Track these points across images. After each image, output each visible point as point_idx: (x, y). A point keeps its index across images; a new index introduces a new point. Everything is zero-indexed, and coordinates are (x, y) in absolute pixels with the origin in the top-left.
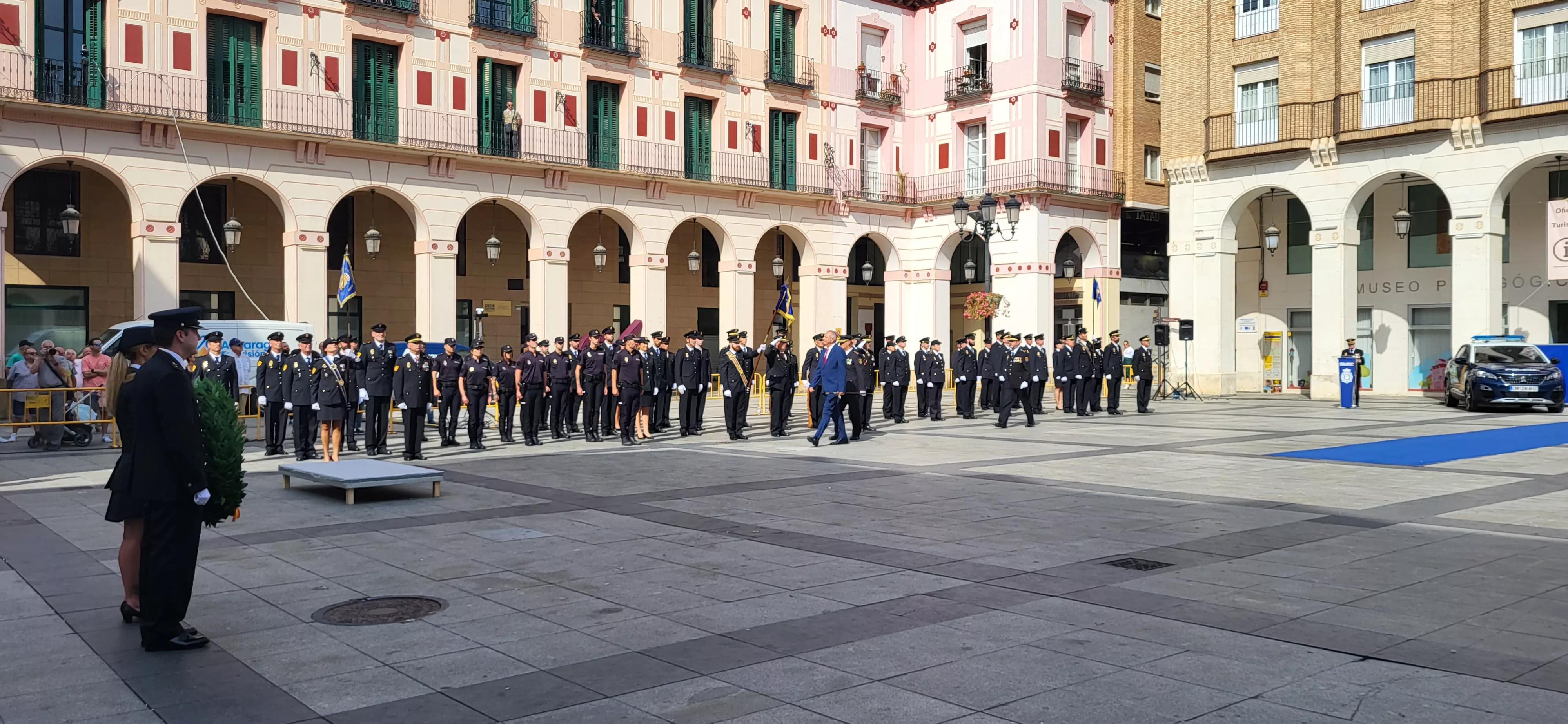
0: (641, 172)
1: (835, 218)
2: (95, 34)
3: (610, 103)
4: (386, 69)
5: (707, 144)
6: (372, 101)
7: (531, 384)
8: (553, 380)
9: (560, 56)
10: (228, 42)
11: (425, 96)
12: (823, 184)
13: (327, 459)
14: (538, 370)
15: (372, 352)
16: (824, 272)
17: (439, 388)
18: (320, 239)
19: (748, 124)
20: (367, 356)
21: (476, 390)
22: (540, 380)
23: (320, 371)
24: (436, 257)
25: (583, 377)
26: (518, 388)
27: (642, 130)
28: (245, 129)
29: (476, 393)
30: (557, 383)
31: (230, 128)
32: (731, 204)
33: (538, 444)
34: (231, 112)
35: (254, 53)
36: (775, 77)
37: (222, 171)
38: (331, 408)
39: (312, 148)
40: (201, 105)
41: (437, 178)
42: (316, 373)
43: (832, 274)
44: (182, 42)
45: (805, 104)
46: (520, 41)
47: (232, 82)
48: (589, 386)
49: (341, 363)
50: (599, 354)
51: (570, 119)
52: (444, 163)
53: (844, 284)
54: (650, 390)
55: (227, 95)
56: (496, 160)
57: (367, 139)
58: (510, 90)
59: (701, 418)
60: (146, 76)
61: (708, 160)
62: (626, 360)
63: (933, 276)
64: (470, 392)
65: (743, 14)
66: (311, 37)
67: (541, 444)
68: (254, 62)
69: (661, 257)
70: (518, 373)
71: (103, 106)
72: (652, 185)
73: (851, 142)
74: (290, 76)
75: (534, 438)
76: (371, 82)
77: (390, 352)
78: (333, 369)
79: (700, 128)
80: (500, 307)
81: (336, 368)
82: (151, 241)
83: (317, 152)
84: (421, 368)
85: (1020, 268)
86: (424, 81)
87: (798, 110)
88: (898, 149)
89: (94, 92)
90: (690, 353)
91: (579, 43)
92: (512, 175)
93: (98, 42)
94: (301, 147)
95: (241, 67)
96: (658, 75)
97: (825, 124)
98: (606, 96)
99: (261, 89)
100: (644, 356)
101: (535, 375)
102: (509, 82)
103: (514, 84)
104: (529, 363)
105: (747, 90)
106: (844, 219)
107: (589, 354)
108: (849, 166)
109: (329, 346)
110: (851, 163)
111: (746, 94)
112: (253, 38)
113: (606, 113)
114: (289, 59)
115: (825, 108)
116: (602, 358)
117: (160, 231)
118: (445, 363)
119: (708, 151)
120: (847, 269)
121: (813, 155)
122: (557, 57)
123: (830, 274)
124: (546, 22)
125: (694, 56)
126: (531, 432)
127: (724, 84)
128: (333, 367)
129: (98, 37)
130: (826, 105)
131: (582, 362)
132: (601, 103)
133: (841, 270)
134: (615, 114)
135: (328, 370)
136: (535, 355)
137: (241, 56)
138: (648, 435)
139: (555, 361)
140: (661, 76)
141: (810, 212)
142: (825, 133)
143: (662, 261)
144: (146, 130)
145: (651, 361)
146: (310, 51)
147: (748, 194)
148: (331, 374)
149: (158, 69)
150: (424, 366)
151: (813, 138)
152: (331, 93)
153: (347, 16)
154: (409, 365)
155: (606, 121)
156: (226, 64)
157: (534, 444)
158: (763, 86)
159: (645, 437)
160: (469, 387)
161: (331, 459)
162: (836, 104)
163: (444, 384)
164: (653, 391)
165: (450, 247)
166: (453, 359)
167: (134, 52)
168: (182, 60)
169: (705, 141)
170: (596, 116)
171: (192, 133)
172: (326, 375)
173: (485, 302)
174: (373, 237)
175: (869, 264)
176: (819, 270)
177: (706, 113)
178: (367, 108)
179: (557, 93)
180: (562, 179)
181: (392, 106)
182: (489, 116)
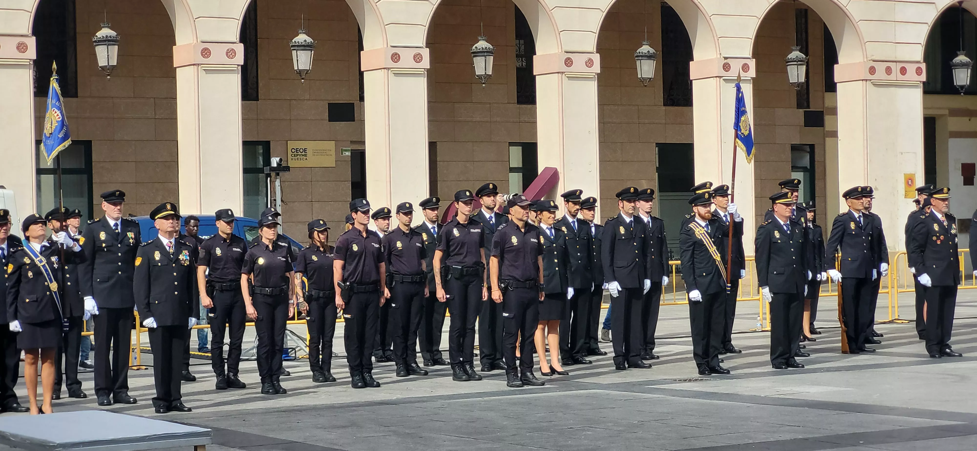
7: (360, 283)
8: (397, 277)
13: (34, 410)
14: (370, 261)
15: (103, 236)
16: (880, 74)
17: (210, 293)
18: (22, 47)
20: (94, 242)
21: (270, 296)
22: (374, 277)
23: (20, 268)
24: (208, 71)
25: (445, 270)
26: (338, 290)
29: (269, 300)
30: (402, 283)
33: (372, 386)
38: (38, 329)
42: (13, 273)
43: (896, 75)
48: (456, 285)
49: (52, 254)
50: (472, 230)
53: (918, 93)
54: (559, 290)
59: (653, 338)
62: (514, 240)
64: (260, 299)
67: (378, 385)
69: (586, 57)
70: (338, 264)
75: (366, 375)
77: (130, 235)
78: (40, 265)
80: (317, 152)
81: (45, 262)
84: (177, 260)
90: (627, 226)
100: (548, 232)
101: (367, 268)
104: (355, 248)
107: (456, 232)
109: (32, 227)
116: (477, 238)
118: (218, 252)
120: (923, 66)
123: (893, 77)
126: (361, 365)
128: (41, 261)
131: (443, 246)
133: (911, 69)
135: (33, 266)
136: (364, 235)
138: (558, 367)
139: (399, 244)
143: (590, 63)
145: (561, 241)
148: (38, 273)
150: (181, 257)
154: (157, 256)
157: (366, 385)
159: (553, 371)
160: (258, 290)
161: (41, 411)
163: (217, 286)
164: (566, 293)
165: (231, 54)
166: (230, 245)
172: (30, 274)
173: (292, 145)
174: (107, 41)
175: (966, 55)
176: (872, 70)
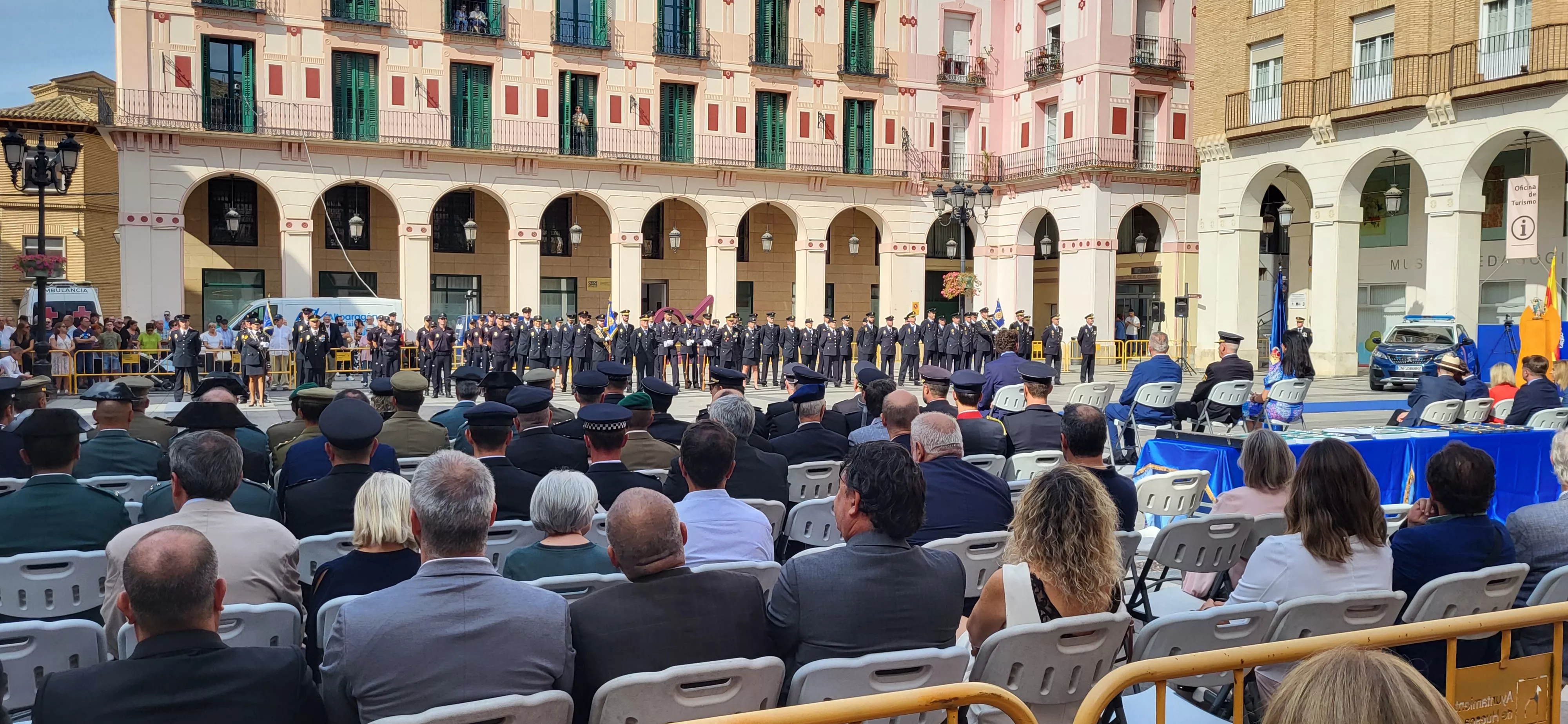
0: (709, 163)
1: (913, 198)
2: (248, 74)
3: (685, 103)
4: (481, 87)
5: (781, 134)
6: (469, 114)
9: (634, 64)
10: (351, 73)
11: (512, 107)
12: (900, 167)
16: (900, 250)
18: (423, 230)
19: (820, 114)
24: (522, 243)
27: (713, 125)
28: (365, 144)
31: (352, 143)
32: (803, 189)
34: (353, 130)
35: (372, 80)
36: (853, 69)
37: (346, 178)
39: (416, 156)
40: (328, 126)
41: (523, 176)
43: (909, 250)
44: (312, 76)
45: (882, 92)
46: (597, 53)
47: (354, 105)
51: (645, 119)
52: (528, 162)
53: (922, 259)
55: (350, 117)
57: (464, 146)
58: (591, 97)
60: (283, 105)
61: (782, 149)
63: (1014, 252)
65: (816, 12)
66: (416, 64)
68: (372, 88)
69: (730, 239)
71: (255, 131)
72: (721, 174)
73: (932, 125)
74: (398, 98)
76: (468, 97)
79: (774, 120)
80: (601, 284)
82: (291, 235)
83: (420, 159)
85: (1081, 244)
86: (512, 94)
87: (874, 98)
88: (984, 129)
89: (248, 121)
91: (652, 51)
92: (588, 172)
93: (250, 80)
94: (407, 155)
95: (361, 92)
96: (729, 75)
97: (902, 109)
98: (681, 96)
99: (377, 110)
102: (591, 90)
103: (595, 93)
105: (819, 83)
106: (923, 199)
108: (928, 148)
110: (931, 145)
111: (818, 86)
112: (371, 69)
113: (680, 112)
114: (398, 84)
115: (903, 94)
117: (297, 227)
119: (782, 140)
120: (926, 246)
121: (890, 139)
122: (631, 65)
123: (907, 251)
124: (622, 36)
125: (768, 54)
127: (796, 79)
129: (250, 76)
130: (904, 91)
132: (675, 103)
133: (919, 247)
134: (690, 112)
137: (361, 84)
140: (732, 75)
141: (886, 193)
142: (902, 118)
143: (732, 242)
144: (285, 147)
146: (414, 75)
147: (819, 180)
149: (294, 99)
151: (890, 124)
152: (433, 110)
153: (445, 44)
155: (681, 119)
156: (350, 90)
158: (837, 77)
162: (915, 90)
165: (535, 235)
167: (276, 87)
168: (313, 90)
169: (779, 132)
170: (671, 115)
171: (318, 148)
173: (589, 279)
174: (471, 227)
175: (954, 240)
176: (895, 248)
177: (781, 108)
178: (465, 120)
179: (632, 97)
180: (635, 172)
181: (486, 118)
182: (569, 121)
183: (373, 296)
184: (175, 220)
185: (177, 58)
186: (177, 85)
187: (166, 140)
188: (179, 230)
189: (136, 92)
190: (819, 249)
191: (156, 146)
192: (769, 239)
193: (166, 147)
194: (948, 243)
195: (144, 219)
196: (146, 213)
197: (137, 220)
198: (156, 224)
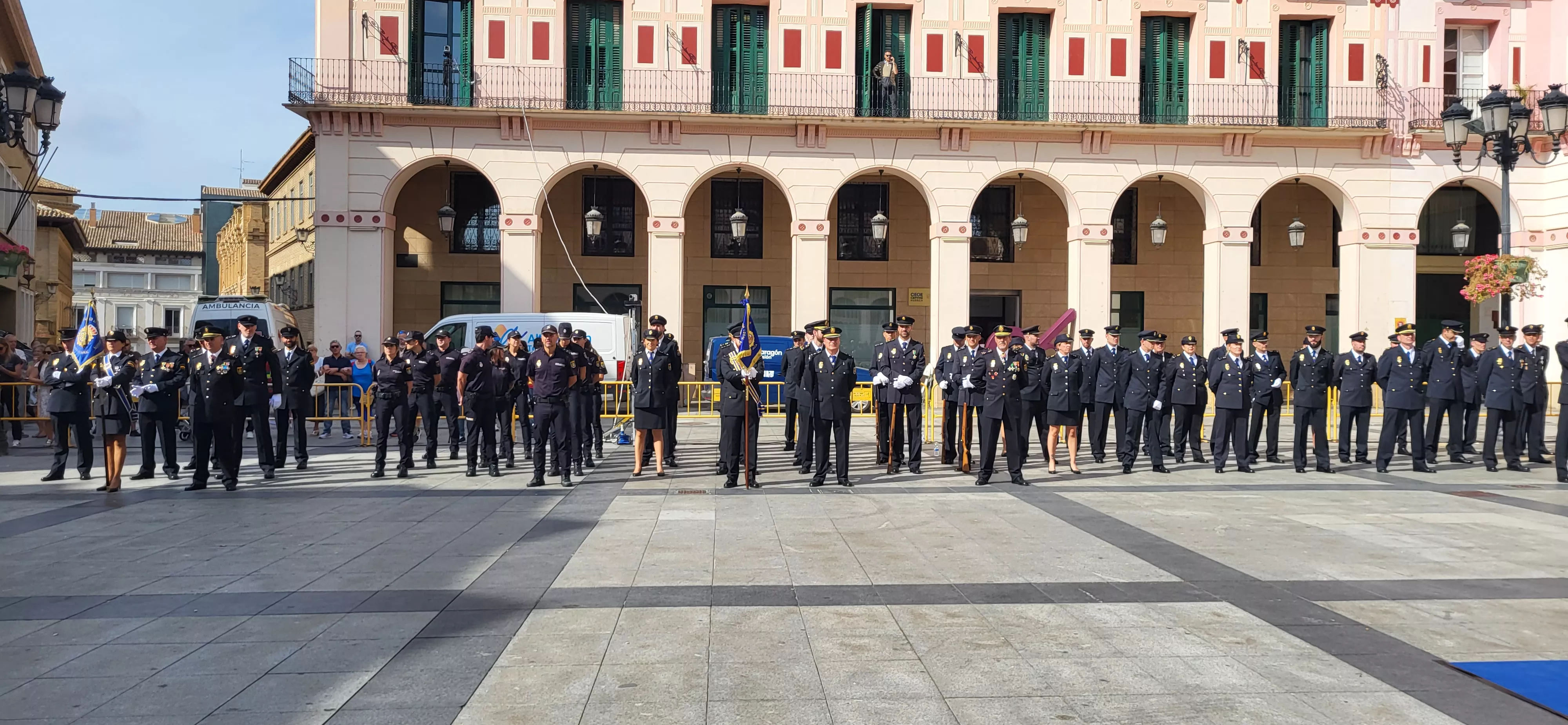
0: (1068, 120)
1: (1394, 160)
2: (466, 34)
3: (1036, 40)
4: (754, 32)
5: (1181, 76)
6: (738, 70)
10: (590, 24)
11: (793, 57)
12: (1372, 113)
16: (1375, 239)
18: (675, 225)
19: (1241, 42)
24: (803, 240)
27: (1076, 66)
28: (606, 114)
31: (590, 113)
32: (1213, 152)
34: (591, 98)
35: (617, 34)
37: (579, 159)
39: (665, 128)
40: (558, 92)
41: (806, 149)
43: (1389, 239)
44: (540, 31)
45: (1342, 3)
47: (593, 67)
51: (975, 64)
52: (812, 130)
55: (587, 81)
56: (879, 122)
57: (730, 112)
58: (902, 38)
60: (506, 70)
61: (1183, 97)
66: (668, 9)
68: (616, 43)
69: (1102, 228)
71: (471, 105)
72: (1087, 136)
73: (1427, 49)
74: (646, 53)
76: (737, 49)
79: (1170, 55)
82: (512, 235)
83: (671, 131)
86: (793, 41)
87: (1330, 14)
88: (1517, 51)
89: (465, 92)
92: (897, 139)
93: (468, 42)
94: (654, 127)
95: (602, 50)
97: (1377, 28)
98: (1030, 31)
99: (621, 71)
102: (901, 29)
103: (908, 31)
106: (1411, 161)
108: (1421, 84)
110: (1426, 78)
112: (616, 19)
113: (1029, 52)
114: (646, 36)
115: (1378, 5)
117: (518, 224)
119: (1183, 84)
120: (1417, 233)
121: (1356, 72)
123: (1385, 241)
129: (468, 37)
132: (1023, 40)
133: (1405, 235)
134: (1043, 52)
137: (603, 39)
141: (1350, 153)
142: (1377, 42)
143: (1104, 232)
144: (505, 124)
146: (666, 23)
147: (1239, 137)
149: (518, 62)
151: (1356, 51)
152: (689, 67)
155: (1030, 62)
156: (588, 49)
165: (820, 228)
167: (497, 49)
168: (541, 51)
169: (1178, 72)
170: (1014, 57)
171: (547, 122)
173: (911, 291)
174: (739, 220)
175: (1465, 224)
176: (1366, 236)
177: (1181, 35)
178: (732, 77)
179: (958, 35)
180: (961, 138)
181: (762, 73)
182: (869, 72)
183: (603, 312)
184: (376, 219)
185: (382, 18)
186: (382, 53)
187: (366, 120)
188: (380, 231)
189: (336, 62)
190: (1240, 240)
191: (355, 129)
192: (1161, 227)
193: (366, 128)
194: (1456, 227)
195: (340, 218)
196: (343, 211)
197: (333, 220)
198: (354, 224)
